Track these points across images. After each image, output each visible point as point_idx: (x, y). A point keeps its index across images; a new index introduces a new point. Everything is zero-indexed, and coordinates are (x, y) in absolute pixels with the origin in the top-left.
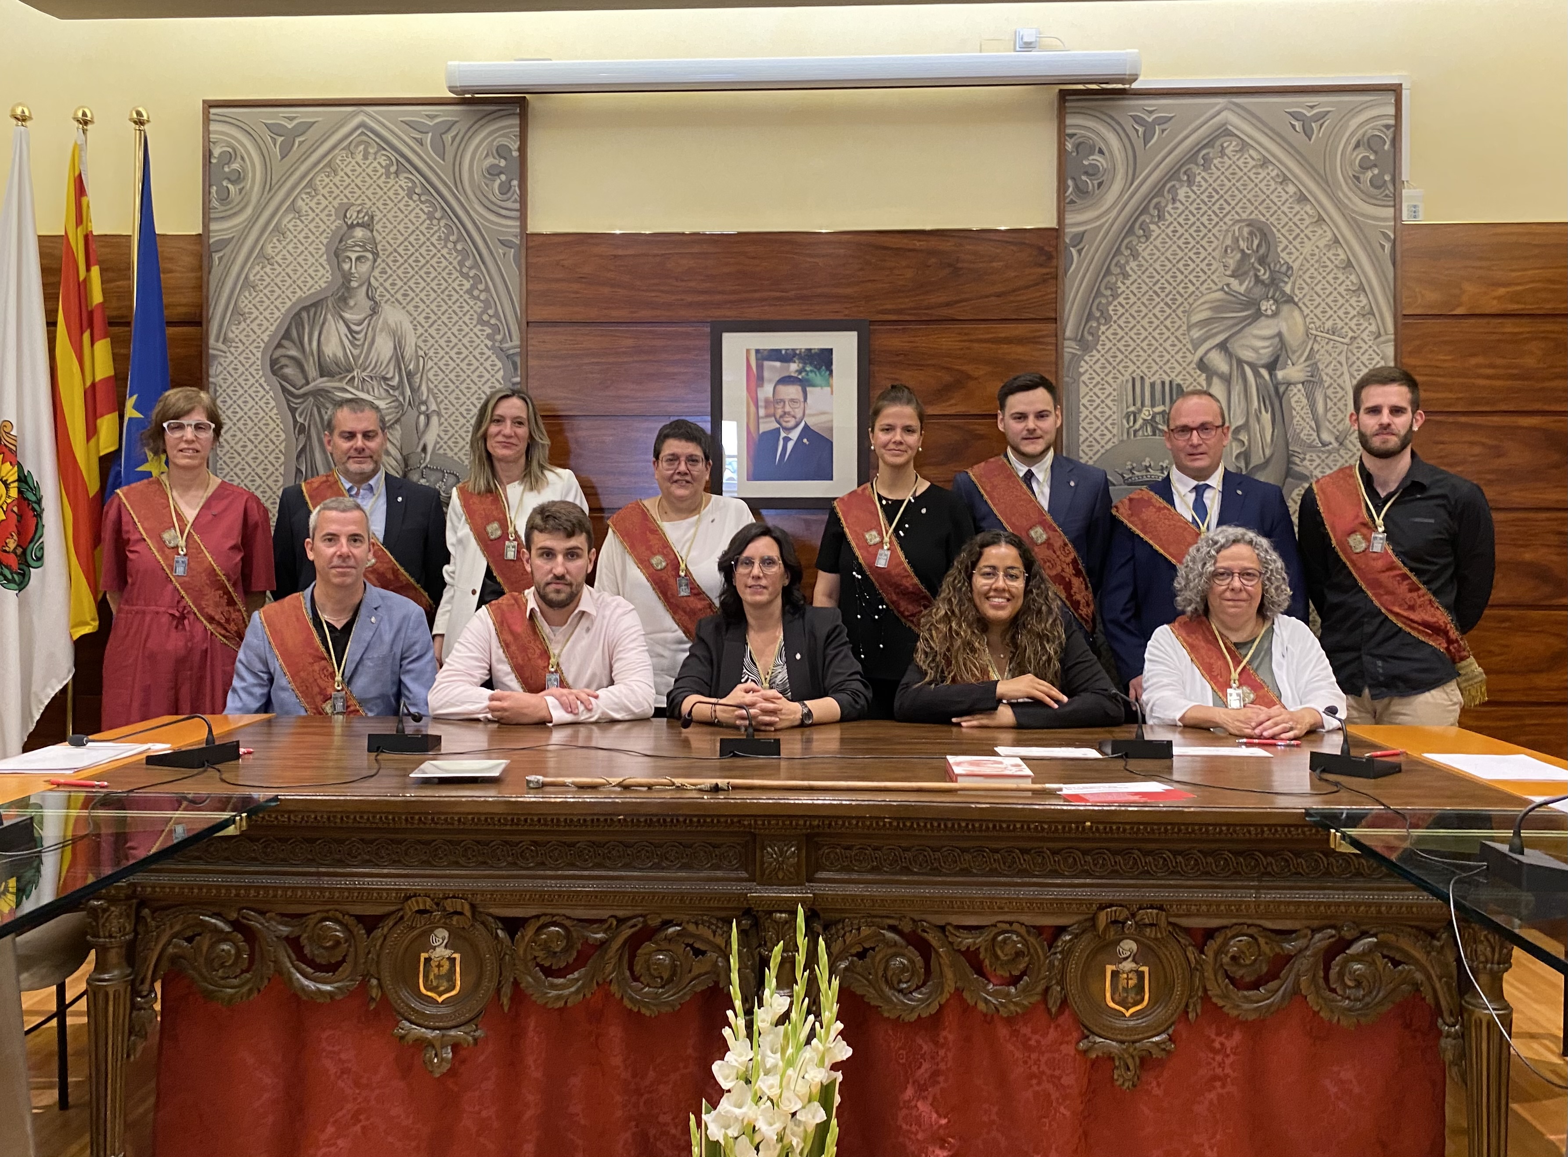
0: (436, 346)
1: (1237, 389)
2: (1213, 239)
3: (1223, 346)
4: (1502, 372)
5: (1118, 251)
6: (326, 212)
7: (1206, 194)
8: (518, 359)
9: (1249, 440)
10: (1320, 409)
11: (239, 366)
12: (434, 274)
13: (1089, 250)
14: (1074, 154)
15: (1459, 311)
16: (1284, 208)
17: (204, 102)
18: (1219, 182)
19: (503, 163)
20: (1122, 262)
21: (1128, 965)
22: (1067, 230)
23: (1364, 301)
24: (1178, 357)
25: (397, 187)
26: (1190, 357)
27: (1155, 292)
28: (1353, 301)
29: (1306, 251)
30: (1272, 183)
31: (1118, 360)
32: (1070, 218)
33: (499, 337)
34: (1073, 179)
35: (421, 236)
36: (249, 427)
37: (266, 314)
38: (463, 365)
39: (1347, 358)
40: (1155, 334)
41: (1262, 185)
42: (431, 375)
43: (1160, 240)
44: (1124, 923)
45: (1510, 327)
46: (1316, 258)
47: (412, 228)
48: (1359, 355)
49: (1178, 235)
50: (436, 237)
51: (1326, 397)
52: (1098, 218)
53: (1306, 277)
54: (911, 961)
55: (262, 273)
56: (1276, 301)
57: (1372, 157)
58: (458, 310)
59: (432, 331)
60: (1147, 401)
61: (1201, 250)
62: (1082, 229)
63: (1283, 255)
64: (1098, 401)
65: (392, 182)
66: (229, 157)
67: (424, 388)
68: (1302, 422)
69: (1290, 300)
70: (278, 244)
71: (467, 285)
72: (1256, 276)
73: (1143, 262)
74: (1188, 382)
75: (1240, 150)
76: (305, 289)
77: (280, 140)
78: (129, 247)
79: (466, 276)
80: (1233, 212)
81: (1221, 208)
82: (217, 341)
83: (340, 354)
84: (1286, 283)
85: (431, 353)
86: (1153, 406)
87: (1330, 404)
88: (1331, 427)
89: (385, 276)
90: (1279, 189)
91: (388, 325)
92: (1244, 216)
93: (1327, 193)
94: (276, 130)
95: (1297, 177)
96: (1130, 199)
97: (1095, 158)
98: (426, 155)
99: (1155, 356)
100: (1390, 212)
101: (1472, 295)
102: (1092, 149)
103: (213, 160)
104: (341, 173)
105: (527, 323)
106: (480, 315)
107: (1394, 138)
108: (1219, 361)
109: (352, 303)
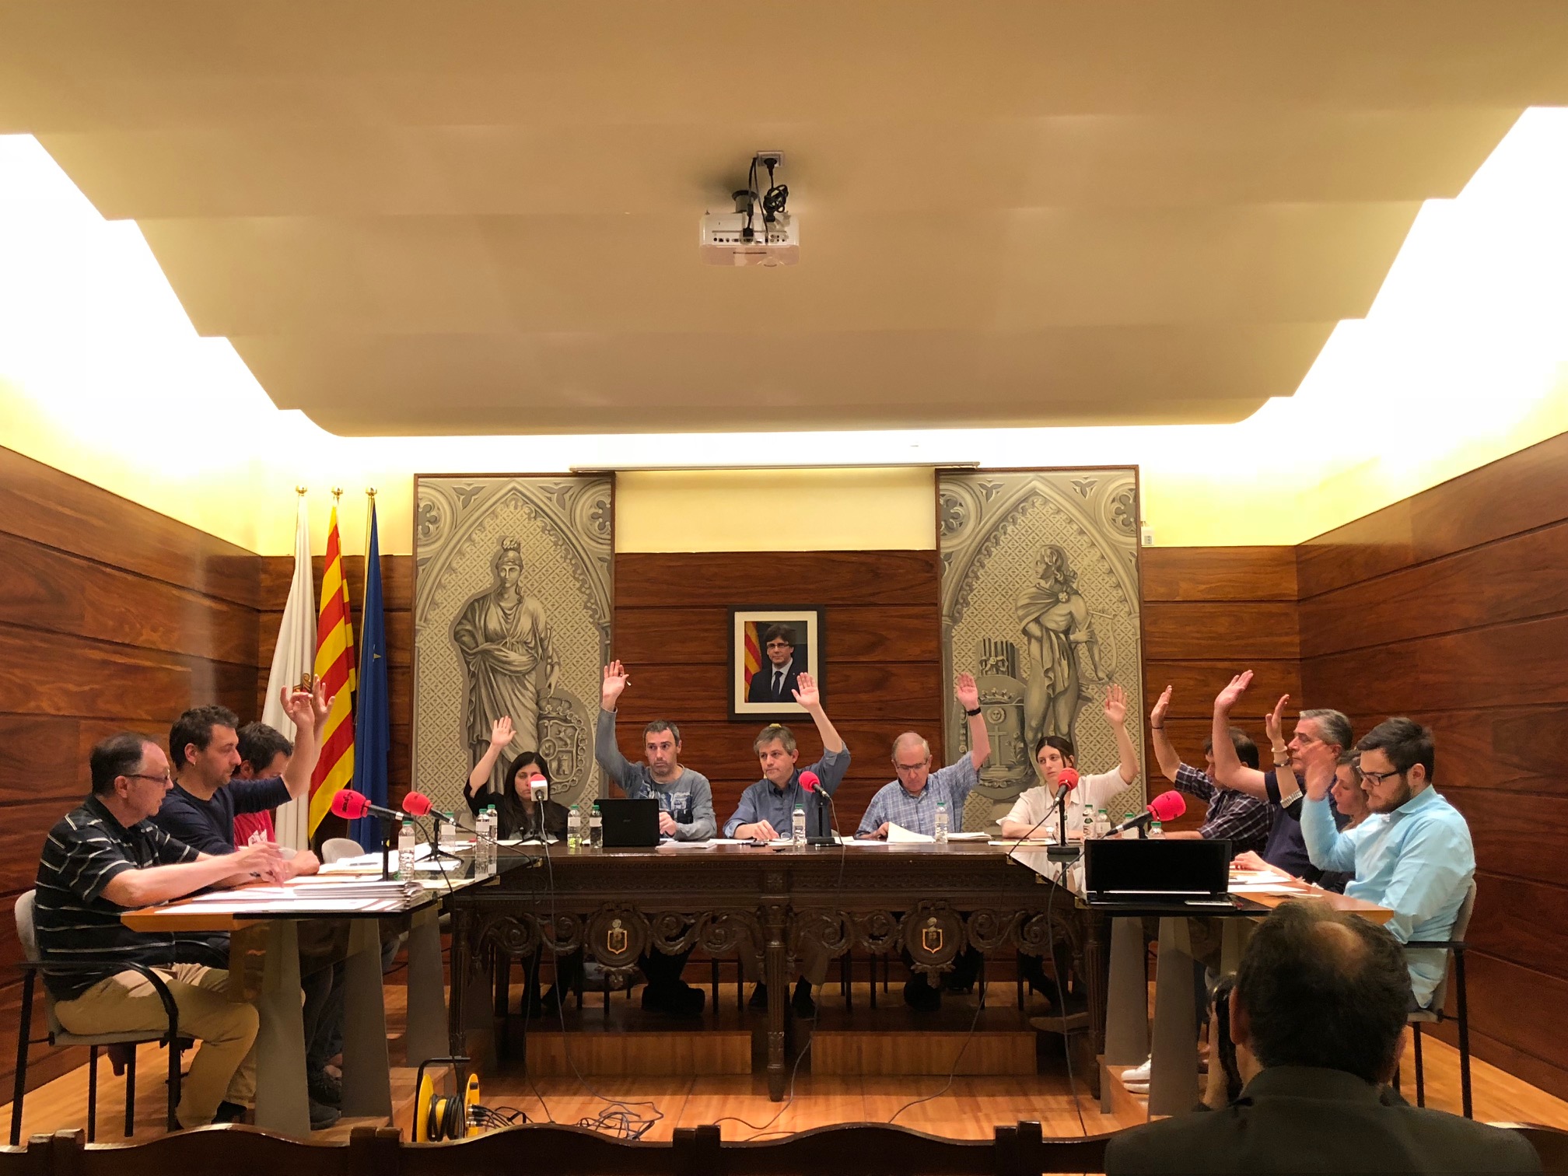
0: (558, 622)
1: (1046, 645)
2: (1029, 556)
3: (1037, 620)
4: (1204, 635)
5: (973, 564)
6: (491, 541)
7: (1024, 529)
8: (609, 630)
9: (1055, 677)
10: (1097, 658)
11: (434, 636)
12: (557, 578)
13: (955, 563)
14: (945, 506)
15: (1177, 599)
16: (1072, 538)
17: (415, 474)
18: (1031, 523)
19: (600, 511)
20: (975, 570)
21: (932, 929)
22: (942, 551)
23: (1121, 593)
25: (535, 526)
26: (1018, 627)
27: (996, 588)
28: (1114, 593)
29: (1085, 563)
30: (1064, 523)
31: (975, 629)
32: (943, 544)
33: (597, 617)
34: (945, 521)
35: (550, 556)
36: (440, 674)
37: (452, 603)
38: (575, 634)
39: (1112, 627)
40: (996, 613)
41: (1058, 525)
42: (554, 640)
43: (997, 557)
44: (930, 909)
45: (1209, 608)
46: (1091, 568)
47: (544, 551)
48: (1118, 625)
49: (1008, 554)
50: (559, 556)
51: (1100, 651)
52: (961, 543)
54: (836, 930)
55: (449, 579)
56: (1067, 593)
57: (1122, 508)
58: (572, 600)
59: (556, 613)
60: (993, 653)
61: (1022, 563)
62: (950, 550)
63: (1071, 566)
64: (963, 653)
65: (532, 523)
66: (430, 508)
67: (550, 648)
68: (1086, 666)
69: (1076, 593)
70: (460, 561)
71: (578, 585)
72: (1056, 580)
73: (988, 570)
75: (1044, 504)
77: (462, 497)
79: (577, 579)
81: (1033, 538)
82: (421, 620)
83: (498, 628)
84: (1074, 583)
85: (555, 627)
86: (996, 656)
87: (1102, 655)
88: (1104, 669)
90: (1068, 526)
91: (529, 610)
92: (1047, 543)
93: (1094, 527)
94: (459, 492)
95: (1078, 519)
96: (978, 533)
97: (957, 509)
98: (552, 507)
99: (997, 626)
100: (1134, 540)
101: (1186, 589)
102: (955, 503)
103: (420, 510)
104: (500, 518)
105: (616, 608)
106: (586, 603)
107: (1135, 496)
108: (1034, 629)
109: (506, 596)
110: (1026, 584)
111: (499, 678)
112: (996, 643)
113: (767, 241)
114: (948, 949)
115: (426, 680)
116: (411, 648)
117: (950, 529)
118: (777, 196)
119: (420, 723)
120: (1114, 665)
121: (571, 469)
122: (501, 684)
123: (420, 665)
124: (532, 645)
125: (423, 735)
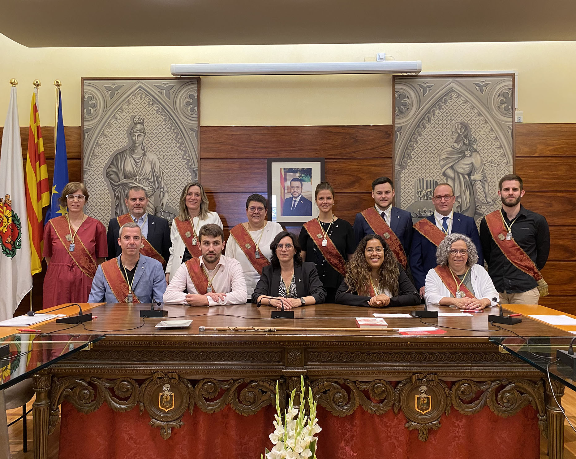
0: (167, 167)
1: (457, 183)
2: (448, 129)
3: (452, 167)
4: (551, 176)
5: (414, 134)
6: (127, 118)
7: (446, 112)
8: (197, 172)
9: (461, 201)
10: (487, 190)
11: (95, 174)
12: (166, 141)
13: (404, 133)
14: (398, 98)
15: (536, 155)
16: (473, 118)
17: (82, 78)
18: (450, 108)
19: (191, 101)
20: (416, 137)
21: (424, 395)
22: (396, 125)
23: (502, 151)
24: (436, 171)
27: (427, 148)
28: (498, 151)
29: (481, 133)
30: (469, 109)
31: (414, 172)
32: (397, 121)
33: (190, 164)
34: (398, 107)
35: (161, 127)
36: (98, 197)
37: (105, 155)
38: (177, 174)
39: (496, 172)
40: (427, 163)
41: (465, 110)
43: (429, 129)
44: (422, 380)
45: (554, 161)
46: (485, 136)
47: (158, 124)
48: (500, 171)
49: (436, 127)
50: (167, 127)
51: (489, 185)
52: (407, 121)
53: (481, 142)
54: (343, 395)
56: (471, 151)
57: (504, 100)
58: (175, 154)
59: (165, 162)
60: (425, 187)
61: (444, 133)
62: (401, 125)
63: (473, 135)
64: (407, 187)
65: (151, 108)
66: (91, 98)
67: (162, 183)
68: (480, 195)
69: (476, 151)
70: (109, 130)
71: (178, 145)
72: (464, 143)
73: (423, 137)
74: (439, 180)
75: (458, 97)
76: (119, 146)
77: (110, 92)
78: (54, 131)
79: (178, 142)
80: (455, 119)
81: (451, 118)
82: (87, 165)
83: (132, 170)
84: (474, 145)
86: (427, 189)
88: (491, 196)
89: (148, 142)
90: (472, 111)
91: (149, 160)
92: (459, 121)
93: (488, 112)
94: (108, 88)
95: (477, 107)
96: (418, 114)
97: (406, 100)
98: (163, 98)
99: (427, 171)
100: (511, 119)
101: (540, 149)
102: (404, 96)
103: (85, 100)
104: (132, 105)
105: (201, 159)
106: (183, 156)
107: (512, 93)
108: (450, 173)
109: (136, 152)
110: (445, 146)
112: (427, 181)
117: (401, 112)
121: (173, 74)
124: (152, 180)
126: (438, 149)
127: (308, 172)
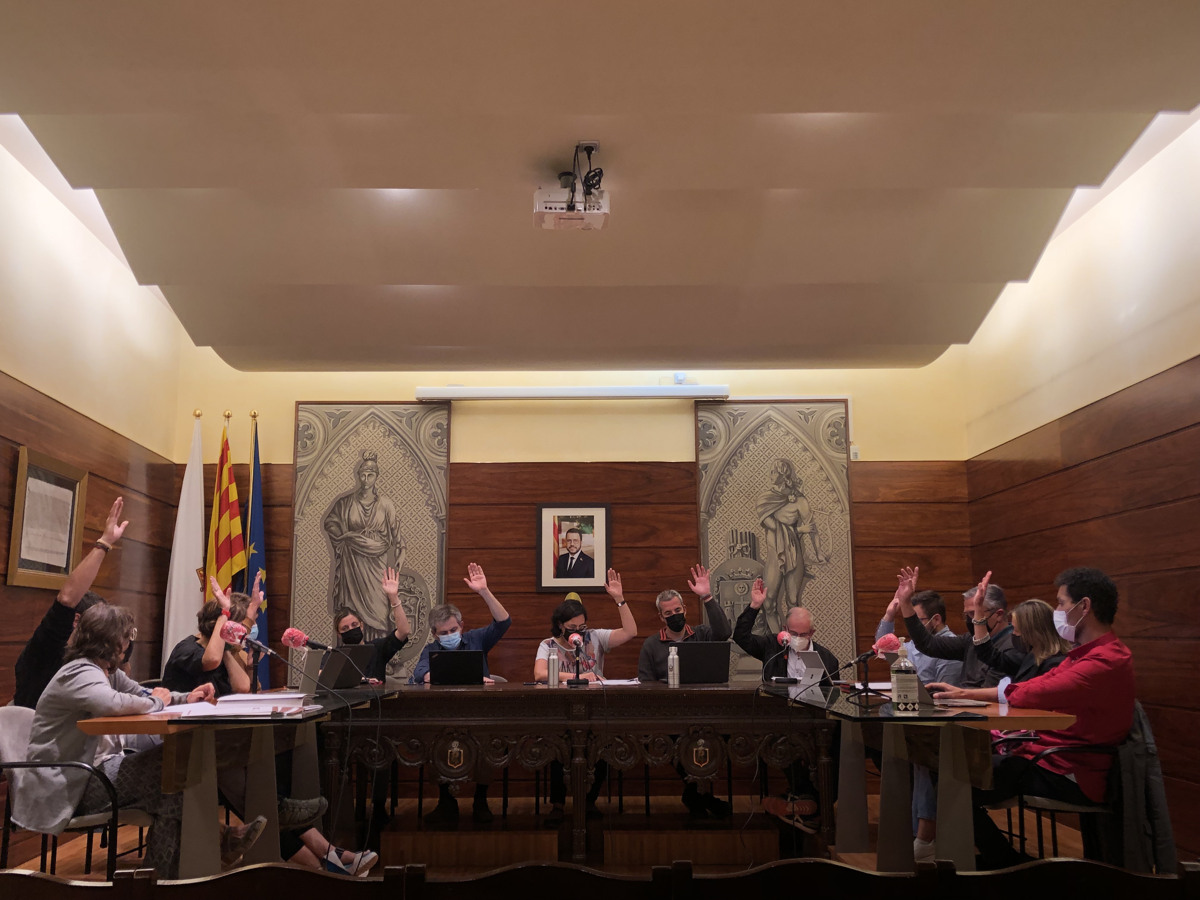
0: (405, 516)
1: (779, 535)
2: (766, 467)
3: (772, 516)
4: (898, 528)
5: (723, 473)
6: (354, 453)
7: (762, 447)
8: (445, 522)
9: (786, 559)
11: (309, 526)
12: (405, 482)
13: (710, 472)
14: (702, 429)
15: (878, 500)
16: (798, 454)
17: (296, 402)
18: (767, 442)
19: (439, 431)
20: (725, 477)
21: (701, 748)
22: (700, 463)
23: (835, 496)
24: (752, 521)
25: (388, 442)
26: (757, 521)
27: (741, 491)
28: (830, 495)
29: (808, 473)
30: (792, 442)
31: (725, 522)
32: (701, 457)
33: (435, 511)
34: (702, 440)
35: (400, 465)
36: (313, 556)
37: (323, 501)
38: (418, 525)
39: (829, 522)
40: (741, 510)
41: (787, 444)
43: (742, 468)
44: (699, 732)
45: (902, 507)
46: (813, 476)
47: (396, 461)
48: (834, 520)
49: (750, 465)
50: (407, 465)
51: (820, 539)
52: (714, 457)
53: (808, 485)
54: (626, 749)
55: (322, 482)
56: (795, 495)
57: (836, 431)
58: (416, 499)
59: (404, 509)
60: (739, 541)
61: (761, 472)
62: (706, 462)
63: (798, 475)
64: (716, 541)
65: (386, 440)
66: (308, 428)
67: (399, 536)
68: (809, 551)
69: (802, 495)
70: (330, 468)
71: (421, 488)
72: (786, 484)
73: (735, 477)
74: (757, 533)
75: (777, 428)
77: (332, 420)
79: (421, 483)
80: (774, 455)
81: (769, 454)
82: (299, 514)
83: (359, 520)
84: (800, 487)
85: (403, 519)
86: (741, 543)
88: (823, 553)
89: (382, 483)
90: (795, 445)
91: (383, 507)
92: (780, 457)
93: (815, 446)
94: (330, 415)
95: (803, 440)
96: (728, 449)
97: (712, 431)
98: (403, 427)
99: (741, 520)
100: (845, 456)
101: (884, 493)
102: (710, 427)
103: (300, 429)
104: (362, 436)
105: (450, 505)
106: (427, 502)
107: (845, 423)
108: (770, 523)
109: (365, 496)
110: (763, 488)
111: (359, 558)
112: (741, 533)
113: (585, 209)
114: (713, 763)
115: (302, 560)
116: (290, 535)
118: (594, 176)
119: (296, 594)
120: (830, 551)
121: (417, 398)
122: (360, 564)
123: (298, 548)
124: (385, 533)
125: (299, 603)
126: (754, 493)
127: (589, 521)
